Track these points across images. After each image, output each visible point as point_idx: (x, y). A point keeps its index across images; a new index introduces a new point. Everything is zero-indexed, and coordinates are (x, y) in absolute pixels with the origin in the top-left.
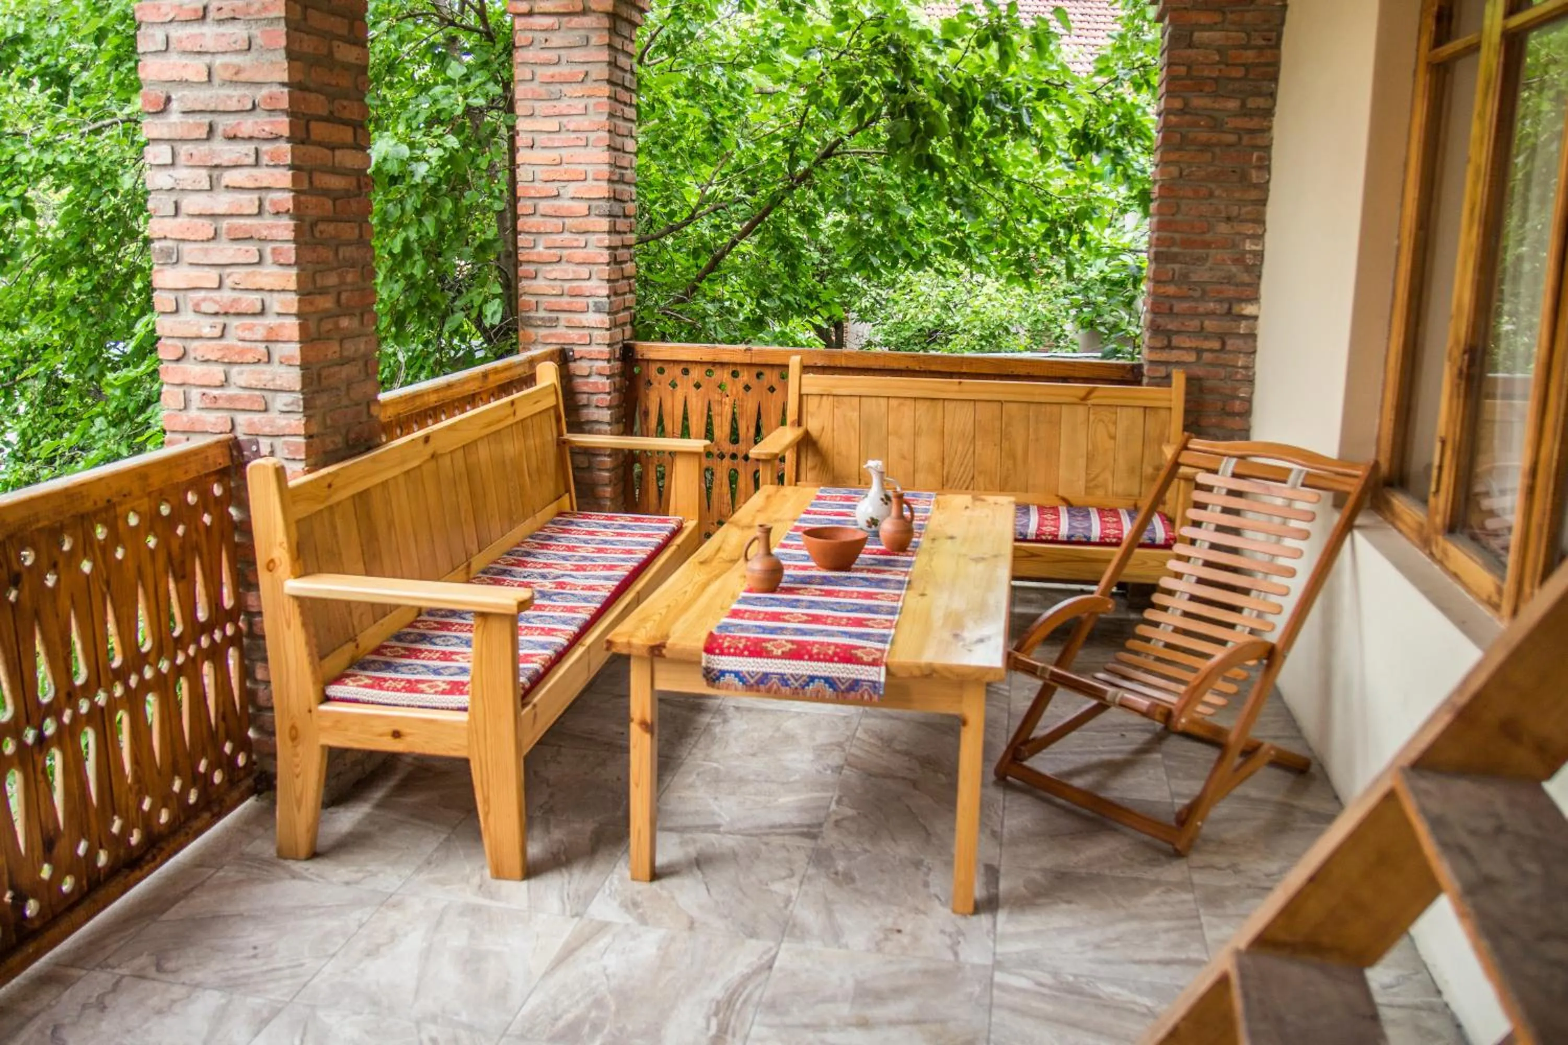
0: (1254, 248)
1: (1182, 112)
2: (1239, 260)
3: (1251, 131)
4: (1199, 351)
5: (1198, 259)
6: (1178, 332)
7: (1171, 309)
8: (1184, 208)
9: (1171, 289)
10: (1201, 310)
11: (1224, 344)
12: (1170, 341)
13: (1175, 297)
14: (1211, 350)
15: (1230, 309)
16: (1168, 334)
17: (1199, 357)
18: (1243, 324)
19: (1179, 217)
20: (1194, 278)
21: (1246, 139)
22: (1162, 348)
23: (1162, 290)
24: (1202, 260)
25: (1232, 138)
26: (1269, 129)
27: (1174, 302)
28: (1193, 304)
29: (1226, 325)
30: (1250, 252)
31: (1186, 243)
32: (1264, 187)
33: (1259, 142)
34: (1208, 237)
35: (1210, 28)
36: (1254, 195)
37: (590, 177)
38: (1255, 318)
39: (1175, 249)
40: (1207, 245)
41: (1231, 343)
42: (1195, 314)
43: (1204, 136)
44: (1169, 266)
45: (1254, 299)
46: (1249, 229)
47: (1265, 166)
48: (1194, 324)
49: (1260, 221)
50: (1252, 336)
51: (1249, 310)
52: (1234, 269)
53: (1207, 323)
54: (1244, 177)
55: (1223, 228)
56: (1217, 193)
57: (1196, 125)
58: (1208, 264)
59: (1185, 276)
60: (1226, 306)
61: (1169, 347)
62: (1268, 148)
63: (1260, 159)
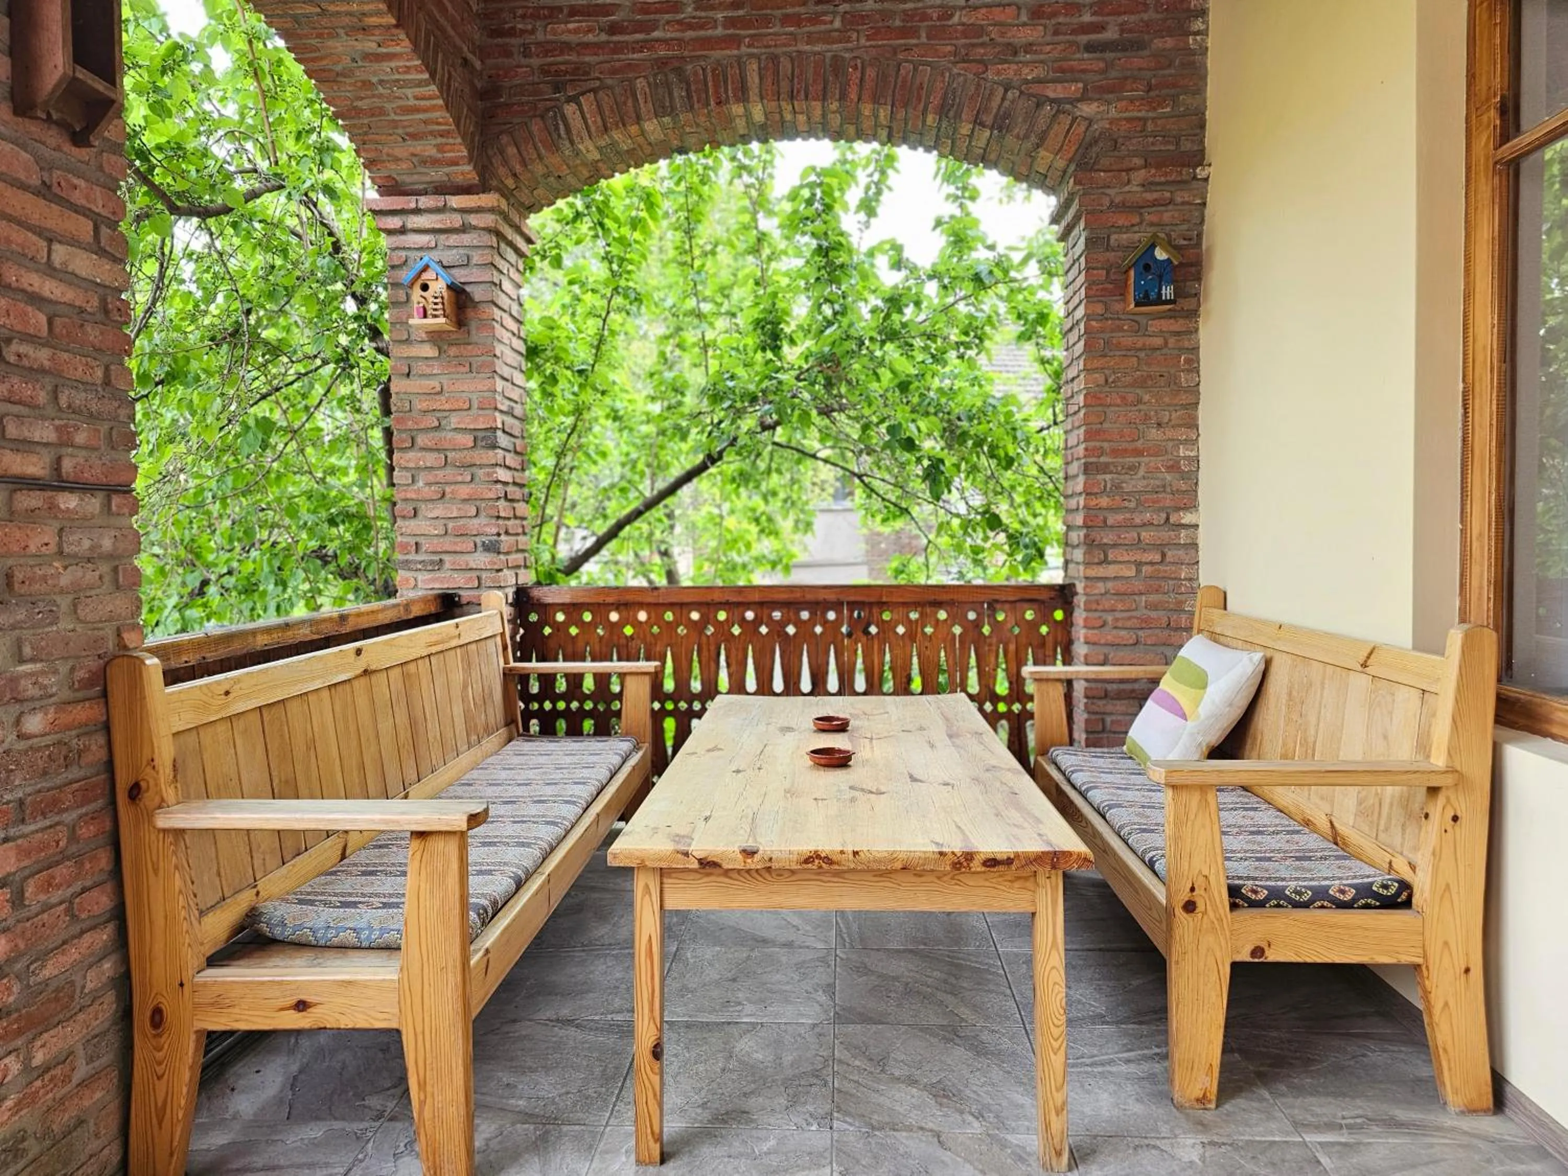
0: (1188, 453)
1: (1103, 318)
2: (1174, 467)
3: (1177, 333)
4: (1139, 564)
5: (1130, 468)
6: (1115, 546)
7: (1105, 521)
8: (1111, 415)
9: (1104, 501)
10: (1138, 521)
11: (1164, 555)
12: (1106, 556)
13: (1110, 509)
14: (1152, 563)
15: (1168, 519)
16: (1104, 548)
17: (1138, 571)
18: (1183, 533)
19: (1106, 425)
20: (1127, 488)
21: (1172, 341)
22: (1100, 563)
23: (1093, 503)
24: (1133, 468)
25: (1158, 341)
26: (1197, 330)
27: (1106, 514)
28: (1128, 516)
29: (1166, 535)
30: (1185, 458)
31: (1115, 452)
32: (1194, 390)
33: (1186, 344)
34: (1139, 444)
35: (1128, 229)
36: (1184, 398)
37: (475, 405)
38: (1196, 526)
39: (1103, 459)
40: (1138, 453)
41: (1170, 555)
42: (1129, 525)
43: (1128, 341)
44: (1100, 477)
45: (1192, 506)
46: (1182, 434)
47: (1193, 367)
48: (1133, 535)
49: (1192, 424)
50: (1194, 546)
51: (1188, 518)
52: (1169, 477)
53: (1144, 534)
54: (1173, 381)
55: (1154, 433)
56: (1146, 398)
57: (1120, 329)
58: (1141, 473)
59: (1117, 487)
60: (1164, 516)
61: (1105, 561)
62: (1195, 349)
63: (1188, 361)
